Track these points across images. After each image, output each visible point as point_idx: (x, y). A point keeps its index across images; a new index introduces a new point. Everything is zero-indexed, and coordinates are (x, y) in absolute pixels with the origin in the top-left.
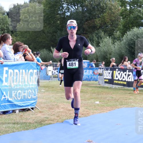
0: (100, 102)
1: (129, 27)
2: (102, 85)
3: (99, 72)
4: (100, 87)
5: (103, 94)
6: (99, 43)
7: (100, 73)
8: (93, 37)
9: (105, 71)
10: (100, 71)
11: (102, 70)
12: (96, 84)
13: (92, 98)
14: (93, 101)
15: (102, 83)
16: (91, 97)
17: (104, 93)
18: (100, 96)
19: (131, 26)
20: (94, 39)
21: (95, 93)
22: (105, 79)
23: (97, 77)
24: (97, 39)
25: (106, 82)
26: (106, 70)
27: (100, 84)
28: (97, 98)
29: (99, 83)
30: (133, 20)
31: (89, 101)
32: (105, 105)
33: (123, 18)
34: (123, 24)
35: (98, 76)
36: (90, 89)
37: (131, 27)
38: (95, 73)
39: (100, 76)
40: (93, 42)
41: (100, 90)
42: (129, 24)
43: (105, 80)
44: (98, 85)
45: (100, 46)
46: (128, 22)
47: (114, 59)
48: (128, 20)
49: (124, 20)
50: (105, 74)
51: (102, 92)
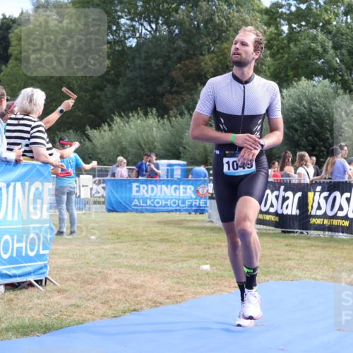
0: (212, 266)
1: (288, 76)
2: (217, 224)
4: (213, 229)
5: (219, 246)
12: (203, 221)
13: (192, 257)
14: (193, 263)
16: (191, 254)
17: (223, 244)
18: (212, 251)
19: (291, 73)
21: (200, 245)
23: (206, 203)
27: (212, 221)
28: (204, 256)
29: (209, 217)
30: (297, 59)
31: (185, 265)
32: (225, 274)
33: (273, 56)
34: (272, 70)
35: (208, 201)
36: (189, 233)
37: (292, 76)
38: (201, 192)
39: (212, 201)
41: (214, 236)
42: (286, 71)
44: (208, 225)
46: (285, 64)
48: (285, 59)
49: (275, 60)
51: (218, 240)
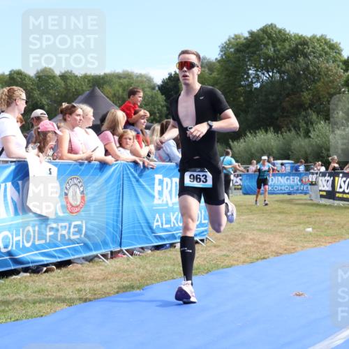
0: (313, 229)
2: (315, 201)
3: (311, 180)
4: (312, 205)
5: (318, 216)
6: (309, 131)
7: (312, 182)
8: (299, 122)
9: (320, 178)
10: (312, 178)
11: (315, 175)
12: (306, 199)
13: (300, 223)
14: (301, 227)
15: (316, 198)
16: (299, 221)
17: (320, 214)
18: (313, 219)
20: (300, 126)
21: (305, 215)
22: (321, 191)
23: (307, 188)
24: (305, 125)
25: (322, 196)
26: (322, 176)
27: (311, 200)
28: (308, 222)
29: (310, 197)
31: (295, 228)
32: (322, 234)
35: (309, 187)
36: (296, 208)
38: (304, 180)
39: (312, 186)
40: (299, 130)
41: (313, 209)
43: (321, 193)
44: (310, 202)
45: (310, 137)
47: (336, 157)
50: (320, 183)
51: (316, 212)
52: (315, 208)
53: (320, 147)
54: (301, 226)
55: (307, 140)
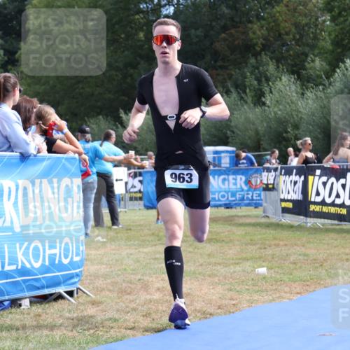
0: (269, 269)
2: (274, 220)
3: (266, 182)
4: (269, 226)
5: (277, 245)
6: (262, 94)
7: (267, 185)
8: (246, 78)
9: (282, 178)
10: (267, 178)
11: (273, 173)
12: (257, 217)
13: (246, 259)
14: (247, 266)
15: (275, 214)
16: (244, 256)
17: (281, 243)
18: (269, 252)
20: (247, 83)
21: (254, 245)
22: (283, 200)
23: (259, 195)
24: (256, 83)
25: (285, 210)
26: (285, 174)
28: (260, 258)
29: (264, 212)
31: (238, 268)
32: (285, 278)
33: (333, 19)
35: (263, 193)
36: (240, 231)
39: (267, 192)
40: (245, 92)
43: (284, 204)
44: (263, 220)
45: (264, 104)
46: (347, 29)
47: (309, 140)
49: (337, 25)
50: (282, 186)
51: (275, 239)
52: (272, 232)
53: (282, 122)
54: (248, 263)
55: (258, 110)
